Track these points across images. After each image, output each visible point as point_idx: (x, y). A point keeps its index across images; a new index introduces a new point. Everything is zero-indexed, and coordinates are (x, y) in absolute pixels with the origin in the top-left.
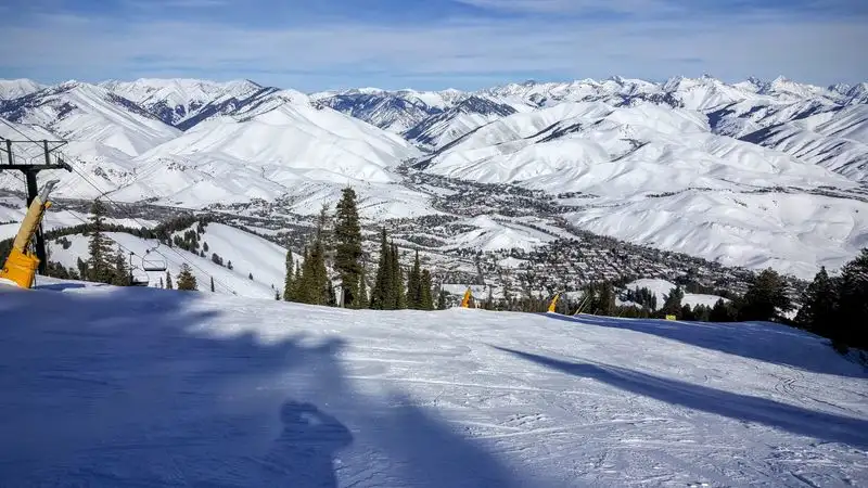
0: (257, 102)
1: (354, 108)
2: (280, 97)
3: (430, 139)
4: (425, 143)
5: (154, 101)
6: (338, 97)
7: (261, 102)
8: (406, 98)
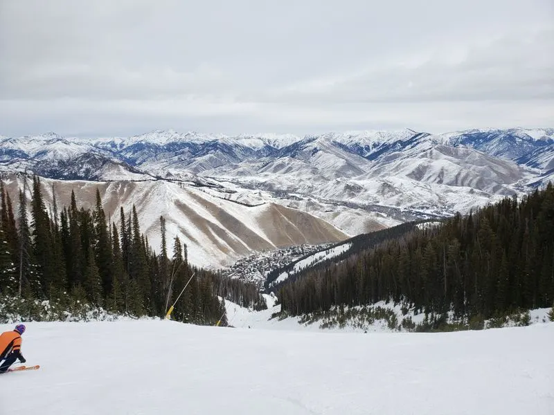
0: (415, 143)
1: (475, 142)
2: (430, 140)
3: (538, 164)
4: (533, 167)
5: (354, 143)
6: (465, 135)
7: (418, 143)
8: (516, 134)
